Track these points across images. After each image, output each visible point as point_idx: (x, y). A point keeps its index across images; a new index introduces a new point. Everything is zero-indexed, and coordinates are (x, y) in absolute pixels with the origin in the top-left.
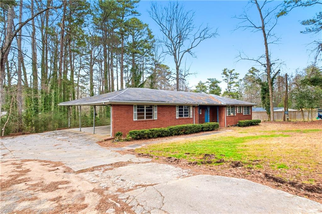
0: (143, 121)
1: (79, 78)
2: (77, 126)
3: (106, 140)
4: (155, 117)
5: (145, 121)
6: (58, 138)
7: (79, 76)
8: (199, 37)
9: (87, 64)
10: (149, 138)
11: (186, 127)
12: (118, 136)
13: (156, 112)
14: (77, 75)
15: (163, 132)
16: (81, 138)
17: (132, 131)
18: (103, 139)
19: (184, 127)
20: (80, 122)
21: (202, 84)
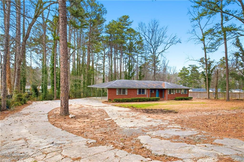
0: (121, 95)
1: (97, 66)
2: (95, 96)
3: (105, 102)
4: (126, 94)
5: (122, 95)
6: (88, 100)
7: (97, 65)
8: (170, 43)
9: (102, 57)
10: (122, 102)
11: (140, 99)
12: (110, 100)
13: (127, 92)
14: (96, 64)
15: (128, 100)
16: (96, 100)
17: (115, 99)
18: (104, 101)
19: (139, 98)
20: (96, 95)
21: (185, 69)
